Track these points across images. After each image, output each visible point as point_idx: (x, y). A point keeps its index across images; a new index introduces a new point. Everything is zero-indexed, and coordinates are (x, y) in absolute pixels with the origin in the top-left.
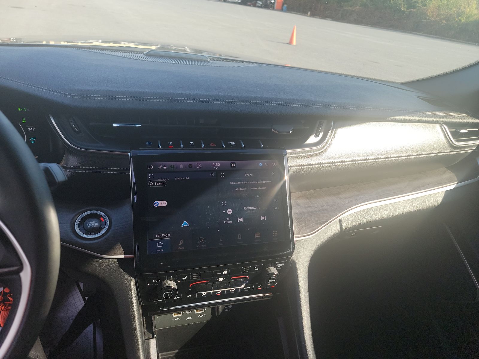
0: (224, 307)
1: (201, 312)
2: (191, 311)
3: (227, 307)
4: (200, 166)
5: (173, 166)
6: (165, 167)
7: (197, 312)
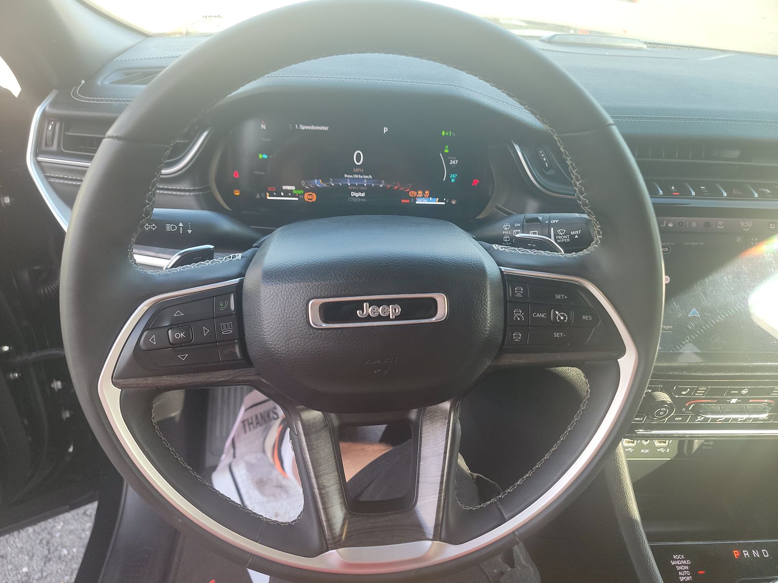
0: (702, 442)
1: (663, 444)
2: (649, 441)
3: (706, 443)
4: (721, 226)
5: (682, 223)
6: (670, 225)
7: (657, 443)
